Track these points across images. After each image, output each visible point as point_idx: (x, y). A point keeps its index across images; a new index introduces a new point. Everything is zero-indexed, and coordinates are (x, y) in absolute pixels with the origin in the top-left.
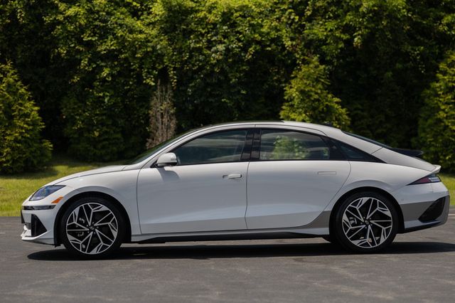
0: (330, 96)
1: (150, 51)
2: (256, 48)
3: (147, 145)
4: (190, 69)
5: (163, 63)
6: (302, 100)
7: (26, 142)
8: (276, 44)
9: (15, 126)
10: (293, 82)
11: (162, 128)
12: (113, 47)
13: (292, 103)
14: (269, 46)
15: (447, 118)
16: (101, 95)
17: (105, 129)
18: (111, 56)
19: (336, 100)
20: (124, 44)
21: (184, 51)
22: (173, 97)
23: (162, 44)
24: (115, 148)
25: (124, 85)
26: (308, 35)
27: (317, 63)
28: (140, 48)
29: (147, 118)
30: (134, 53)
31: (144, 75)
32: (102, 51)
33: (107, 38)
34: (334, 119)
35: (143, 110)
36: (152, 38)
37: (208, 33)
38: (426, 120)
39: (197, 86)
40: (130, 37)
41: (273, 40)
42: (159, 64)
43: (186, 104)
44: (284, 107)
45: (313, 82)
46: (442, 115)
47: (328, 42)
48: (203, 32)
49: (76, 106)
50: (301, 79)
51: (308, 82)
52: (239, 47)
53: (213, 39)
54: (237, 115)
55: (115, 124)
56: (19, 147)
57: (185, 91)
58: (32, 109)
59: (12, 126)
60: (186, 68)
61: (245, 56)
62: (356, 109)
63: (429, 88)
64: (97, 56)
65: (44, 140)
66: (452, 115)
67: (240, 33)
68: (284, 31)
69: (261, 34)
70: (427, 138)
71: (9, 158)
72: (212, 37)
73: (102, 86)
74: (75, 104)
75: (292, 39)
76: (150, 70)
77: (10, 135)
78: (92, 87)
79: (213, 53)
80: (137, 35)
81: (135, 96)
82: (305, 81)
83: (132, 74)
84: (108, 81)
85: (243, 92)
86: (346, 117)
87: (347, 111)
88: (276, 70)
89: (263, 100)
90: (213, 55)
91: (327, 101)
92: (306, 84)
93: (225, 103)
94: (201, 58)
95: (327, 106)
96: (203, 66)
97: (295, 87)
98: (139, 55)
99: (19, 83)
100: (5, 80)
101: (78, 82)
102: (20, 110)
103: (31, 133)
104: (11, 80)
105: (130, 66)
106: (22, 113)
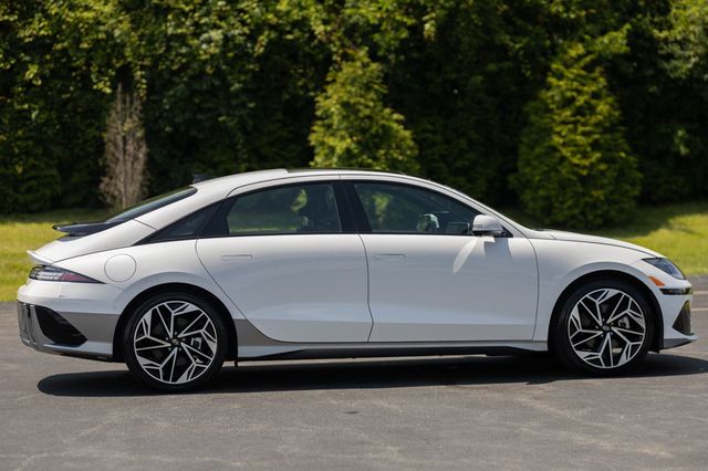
0: (387, 111)
1: (102, 40)
2: (269, 35)
3: (102, 186)
4: (168, 69)
5: (124, 57)
6: (345, 118)
8: (301, 30)
10: (330, 90)
11: (125, 161)
12: (42, 32)
13: (326, 121)
14: (290, 32)
15: (564, 145)
16: (26, 106)
17: (31, 161)
18: (40, 46)
19: (396, 116)
20: (60, 26)
21: (156, 41)
22: (141, 112)
23: (122, 28)
24: (48, 192)
25: (61, 91)
26: (350, 16)
27: (366, 60)
28: (87, 34)
29: (100, 146)
30: (78, 41)
31: (93, 77)
32: (25, 37)
33: (33, 17)
34: (394, 145)
35: (92, 132)
36: (106, 17)
37: (194, 11)
38: (532, 148)
39: (178, 94)
40: (70, 16)
41: (295, 24)
42: (117, 58)
43: (161, 123)
44: (315, 128)
45: (361, 89)
46: (557, 140)
47: (383, 28)
48: (187, 9)
50: (343, 84)
51: (353, 89)
52: (244, 34)
53: (203, 21)
54: (242, 141)
55: (47, 153)
57: (159, 103)
60: (161, 66)
61: (253, 48)
62: (424, 131)
63: (535, 98)
64: (17, 46)
66: (572, 141)
67: (245, 13)
68: (312, 9)
69: (277, 14)
70: (534, 176)
72: (201, 17)
73: (25, 93)
75: (325, 22)
76: (103, 70)
78: (11, 95)
79: (203, 42)
80: (81, 12)
81: (80, 110)
82: (349, 88)
83: (74, 74)
84: (36, 86)
85: (252, 105)
86: (411, 143)
87: (412, 134)
88: (301, 71)
89: (280, 116)
90: (204, 46)
91: (383, 118)
92: (350, 92)
93: (224, 122)
94: (184, 50)
95: (383, 126)
96: (188, 63)
97: (335, 97)
98: (85, 46)
105: (71, 62)
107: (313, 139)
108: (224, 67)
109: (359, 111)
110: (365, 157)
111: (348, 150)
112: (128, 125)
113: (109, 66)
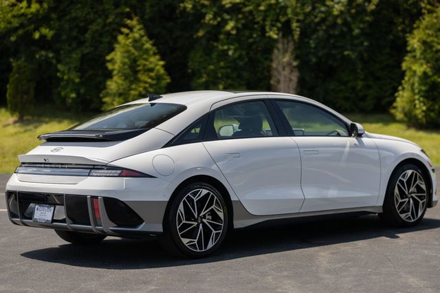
1: (274, 4)
4: (313, 21)
5: (286, 14)
6: (424, 52)
9: (140, 81)
10: (415, 32)
13: (413, 54)
16: (226, 47)
18: (236, 9)
22: (296, 49)
25: (251, 37)
29: (269, 69)
30: (259, 5)
31: (267, 28)
32: (226, 4)
35: (266, 63)
39: (320, 37)
42: (283, 16)
43: (310, 56)
45: (436, 32)
49: (202, 59)
50: (424, 30)
51: (431, 32)
54: (360, 66)
55: (239, 76)
57: (308, 43)
58: (157, 63)
59: (137, 80)
61: (368, 6)
64: (222, 10)
73: (226, 39)
74: (201, 57)
76: (274, 23)
77: (135, 89)
78: (217, 40)
79: (335, 3)
81: (260, 49)
82: (428, 31)
83: (256, 26)
84: (233, 35)
85: (366, 44)
88: (401, 20)
89: (388, 50)
90: (336, 6)
92: (429, 35)
93: (348, 55)
94: (323, 9)
96: (326, 17)
97: (418, 38)
98: (262, 8)
99: (145, 38)
100: (131, 35)
101: (204, 36)
102: (145, 65)
103: (155, 87)
104: (137, 35)
105: (254, 18)
106: (146, 68)
107: (404, 66)
108: (349, 19)
109: (433, 46)
110: (436, 77)
111: (425, 73)
112: (286, 59)
113: (278, 20)
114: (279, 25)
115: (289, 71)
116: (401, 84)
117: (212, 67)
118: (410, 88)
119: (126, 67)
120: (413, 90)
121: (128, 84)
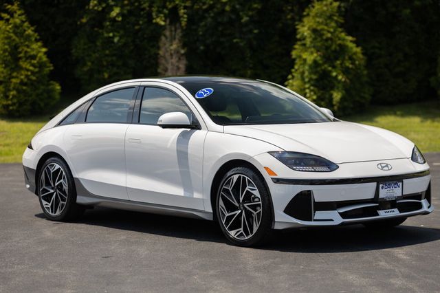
0: (343, 34)
4: (201, 8)
5: (174, 1)
6: (315, 39)
7: (32, 84)
9: (21, 68)
10: (305, 20)
13: (303, 42)
16: (111, 35)
19: (350, 38)
22: (184, 36)
25: (134, 25)
29: (156, 57)
31: (154, 14)
34: (347, 58)
35: (153, 51)
39: (208, 25)
42: (170, 2)
43: (197, 44)
45: (326, 20)
49: (86, 47)
50: (314, 17)
51: (321, 20)
54: (249, 55)
55: (125, 64)
56: (24, 91)
57: (196, 31)
58: (39, 50)
59: (18, 68)
60: (196, 7)
65: (52, 82)
71: (15, 101)
73: (111, 26)
74: (85, 44)
76: (161, 9)
77: (16, 77)
78: (101, 27)
81: (145, 36)
82: (318, 19)
83: (142, 13)
84: (118, 21)
85: (256, 31)
86: (361, 56)
87: (362, 50)
88: (289, 8)
89: (276, 38)
91: (340, 39)
92: (318, 22)
93: (237, 42)
95: (340, 45)
96: (214, 4)
97: (308, 26)
99: (26, 24)
100: (11, 21)
101: (88, 22)
102: (26, 52)
103: (37, 75)
104: (18, 21)
105: (140, 5)
106: (28, 55)
107: (294, 54)
108: (237, 6)
109: (323, 35)
110: (326, 66)
111: (315, 62)
112: (174, 46)
113: (165, 7)
114: (166, 11)
115: (177, 59)
116: (291, 73)
117: (97, 55)
118: (299, 76)
119: (7, 54)
120: (303, 79)
121: (9, 72)
